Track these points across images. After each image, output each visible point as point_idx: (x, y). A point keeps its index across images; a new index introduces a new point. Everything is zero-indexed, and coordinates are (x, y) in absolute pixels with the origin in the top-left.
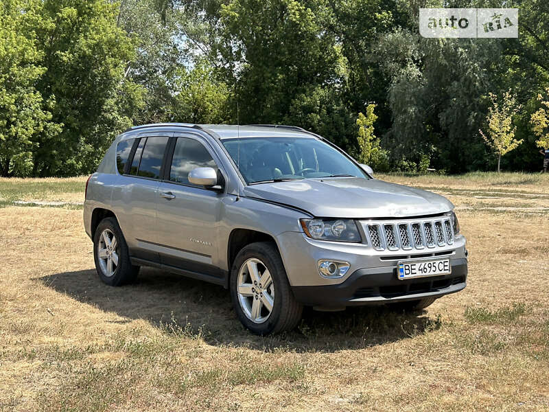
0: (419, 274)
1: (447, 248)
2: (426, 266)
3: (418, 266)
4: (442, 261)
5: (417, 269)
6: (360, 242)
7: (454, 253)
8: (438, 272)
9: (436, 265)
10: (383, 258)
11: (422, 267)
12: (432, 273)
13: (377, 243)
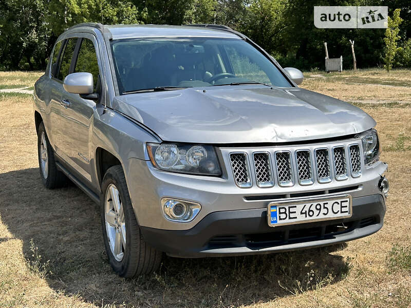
0: (301, 219)
1: (350, 182)
2: (313, 208)
3: (299, 208)
4: (339, 201)
5: (298, 212)
6: (220, 176)
7: (360, 189)
8: (331, 216)
9: (329, 206)
10: (249, 197)
11: (306, 209)
12: (321, 217)
13: (242, 177)
